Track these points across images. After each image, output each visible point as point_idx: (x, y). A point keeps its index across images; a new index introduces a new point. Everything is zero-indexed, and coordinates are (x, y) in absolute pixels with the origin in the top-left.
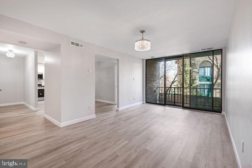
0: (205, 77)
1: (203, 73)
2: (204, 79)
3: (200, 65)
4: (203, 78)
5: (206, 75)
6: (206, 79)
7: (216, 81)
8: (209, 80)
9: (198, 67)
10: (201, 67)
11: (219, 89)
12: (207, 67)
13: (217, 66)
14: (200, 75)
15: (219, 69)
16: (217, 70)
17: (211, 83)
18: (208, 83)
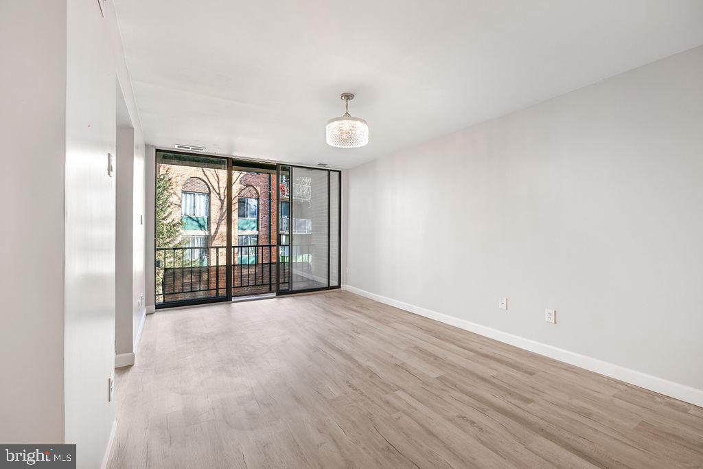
0: (195, 219)
1: (190, 209)
2: (192, 224)
3: (185, 185)
4: (190, 221)
5: (197, 215)
6: (196, 224)
7: (217, 229)
8: (203, 226)
9: (179, 191)
10: (185, 192)
11: (222, 247)
12: (199, 193)
13: (219, 194)
14: (183, 214)
15: (222, 201)
16: (219, 203)
17: (207, 233)
18: (202, 233)
